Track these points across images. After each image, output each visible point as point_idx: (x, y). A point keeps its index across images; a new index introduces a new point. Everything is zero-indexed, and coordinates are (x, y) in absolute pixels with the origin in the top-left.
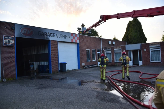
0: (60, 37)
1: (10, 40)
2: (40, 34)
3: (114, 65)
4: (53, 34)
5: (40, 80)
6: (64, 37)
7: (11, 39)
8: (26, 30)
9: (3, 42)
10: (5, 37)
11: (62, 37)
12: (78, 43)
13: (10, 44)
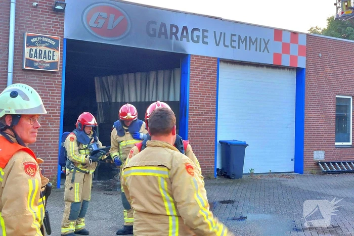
0: (228, 43)
1: (48, 50)
2: (152, 32)
4: (200, 34)
6: (242, 46)
7: (50, 46)
8: (104, 15)
9: (23, 56)
10: (30, 38)
11: (235, 44)
13: (44, 62)
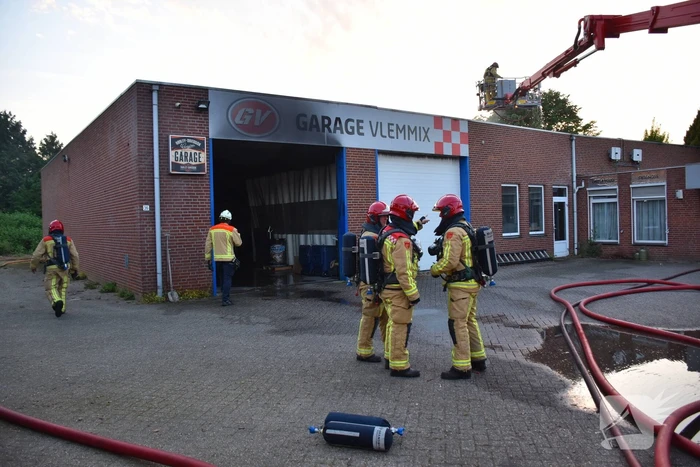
0: (385, 133)
1: (193, 151)
2: (303, 126)
3: (627, 258)
4: (354, 124)
5: (297, 304)
6: (401, 135)
7: (196, 148)
8: (251, 111)
9: (168, 159)
10: (174, 140)
11: (393, 134)
12: (465, 158)
13: (191, 165)
